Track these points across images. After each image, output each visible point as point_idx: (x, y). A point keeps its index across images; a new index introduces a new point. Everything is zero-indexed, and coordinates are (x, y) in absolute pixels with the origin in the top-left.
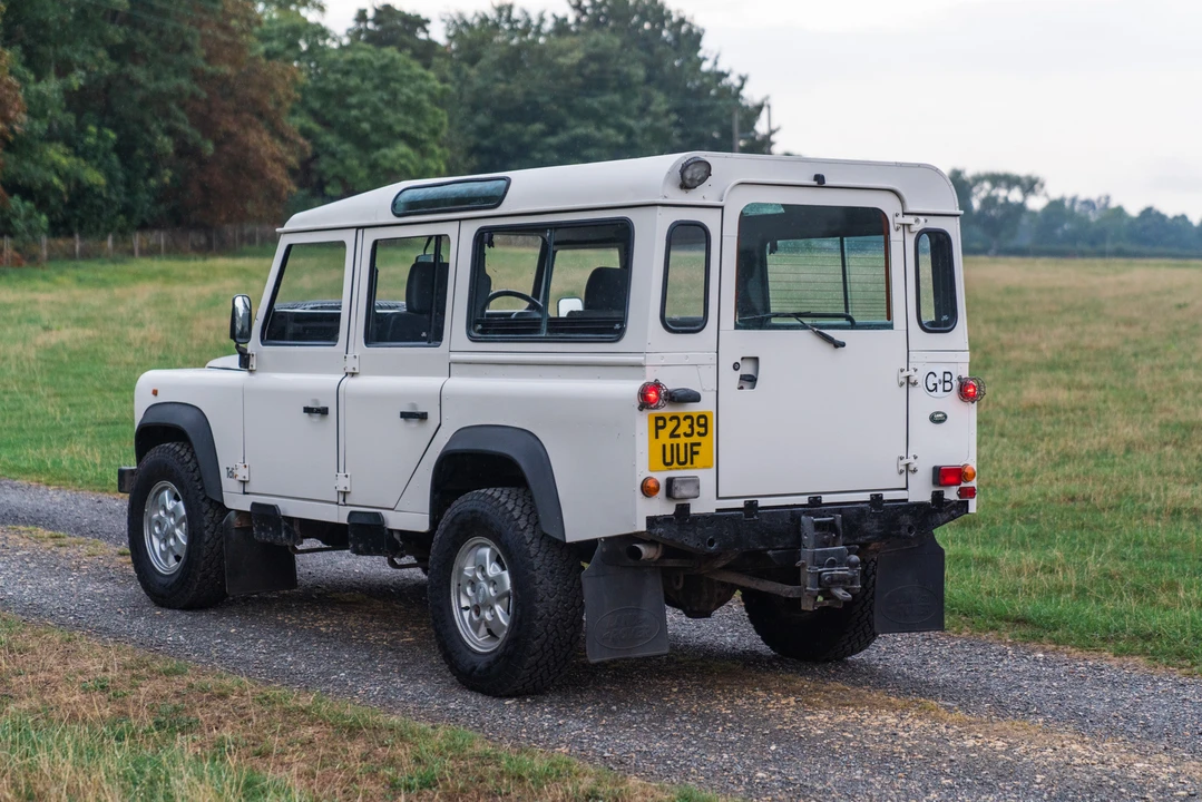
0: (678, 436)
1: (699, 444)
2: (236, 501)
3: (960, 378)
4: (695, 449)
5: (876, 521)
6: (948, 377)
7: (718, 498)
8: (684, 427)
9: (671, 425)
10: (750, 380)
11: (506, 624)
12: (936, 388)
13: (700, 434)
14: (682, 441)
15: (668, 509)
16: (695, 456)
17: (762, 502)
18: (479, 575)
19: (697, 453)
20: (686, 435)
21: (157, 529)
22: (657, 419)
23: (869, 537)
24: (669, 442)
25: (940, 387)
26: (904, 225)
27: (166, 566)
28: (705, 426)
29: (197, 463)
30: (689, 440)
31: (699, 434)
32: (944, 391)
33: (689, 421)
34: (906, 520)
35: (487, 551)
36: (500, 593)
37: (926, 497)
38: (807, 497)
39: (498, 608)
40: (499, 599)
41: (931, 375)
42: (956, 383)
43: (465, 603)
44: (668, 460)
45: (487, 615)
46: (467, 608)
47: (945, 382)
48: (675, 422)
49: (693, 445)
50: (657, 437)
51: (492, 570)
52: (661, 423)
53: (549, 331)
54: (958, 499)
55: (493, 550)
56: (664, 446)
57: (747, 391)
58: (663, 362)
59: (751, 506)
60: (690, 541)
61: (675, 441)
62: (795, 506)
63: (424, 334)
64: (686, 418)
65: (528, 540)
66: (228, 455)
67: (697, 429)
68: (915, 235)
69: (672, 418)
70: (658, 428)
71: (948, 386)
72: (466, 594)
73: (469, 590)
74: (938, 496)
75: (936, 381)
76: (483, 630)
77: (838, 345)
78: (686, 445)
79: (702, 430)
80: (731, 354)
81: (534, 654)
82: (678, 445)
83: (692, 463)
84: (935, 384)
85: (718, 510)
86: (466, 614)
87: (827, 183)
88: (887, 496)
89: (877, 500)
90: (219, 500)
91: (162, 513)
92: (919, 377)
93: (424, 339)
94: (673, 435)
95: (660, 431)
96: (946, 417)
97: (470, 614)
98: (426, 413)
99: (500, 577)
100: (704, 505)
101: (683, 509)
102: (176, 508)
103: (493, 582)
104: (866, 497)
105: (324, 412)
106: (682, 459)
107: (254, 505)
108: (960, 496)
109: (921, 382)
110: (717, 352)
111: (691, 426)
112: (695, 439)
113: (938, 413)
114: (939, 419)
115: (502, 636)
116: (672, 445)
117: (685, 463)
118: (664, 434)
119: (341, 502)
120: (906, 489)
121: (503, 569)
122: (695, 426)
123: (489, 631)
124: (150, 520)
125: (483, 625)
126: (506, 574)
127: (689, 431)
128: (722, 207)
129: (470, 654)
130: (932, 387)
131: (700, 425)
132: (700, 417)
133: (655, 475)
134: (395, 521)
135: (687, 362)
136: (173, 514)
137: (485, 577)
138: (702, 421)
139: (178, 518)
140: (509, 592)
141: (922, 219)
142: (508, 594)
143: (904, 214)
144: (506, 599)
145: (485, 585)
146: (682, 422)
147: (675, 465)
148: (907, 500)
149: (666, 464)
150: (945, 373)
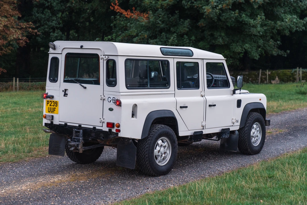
0: (51, 106)
1: (55, 108)
4: (55, 109)
5: (94, 134)
6: (114, 99)
7: (59, 121)
8: (53, 104)
9: (50, 103)
10: (66, 95)
12: (111, 102)
13: (56, 106)
14: (52, 107)
15: (49, 122)
17: (68, 124)
19: (55, 110)
22: (48, 101)
23: (93, 137)
25: (112, 101)
26: (103, 58)
28: (57, 104)
30: (54, 107)
32: (113, 102)
33: (54, 103)
34: (102, 135)
38: (78, 124)
41: (109, 98)
44: (49, 111)
47: (113, 100)
48: (51, 102)
49: (54, 108)
50: (47, 105)
52: (48, 102)
54: (115, 132)
56: (48, 107)
57: (66, 97)
58: (49, 89)
59: (66, 124)
60: (53, 130)
61: (51, 107)
62: (75, 126)
64: (53, 102)
67: (55, 105)
68: (106, 61)
69: (50, 101)
70: (48, 103)
74: (110, 130)
75: (111, 100)
77: (85, 88)
79: (56, 105)
80: (62, 88)
83: (54, 112)
85: (59, 124)
87: (84, 47)
88: (97, 128)
89: (94, 128)
94: (50, 105)
96: (113, 109)
101: (52, 122)
104: (92, 127)
106: (52, 111)
109: (106, 99)
110: (60, 87)
111: (54, 104)
112: (55, 107)
114: (111, 109)
117: (52, 112)
118: (49, 105)
120: (102, 127)
122: (55, 104)
127: (53, 105)
128: (62, 54)
130: (110, 101)
131: (56, 104)
133: (47, 114)
135: (53, 89)
138: (56, 103)
141: (107, 56)
143: (104, 55)
146: (52, 103)
147: (50, 112)
148: (102, 130)
149: (49, 112)
150: (113, 98)
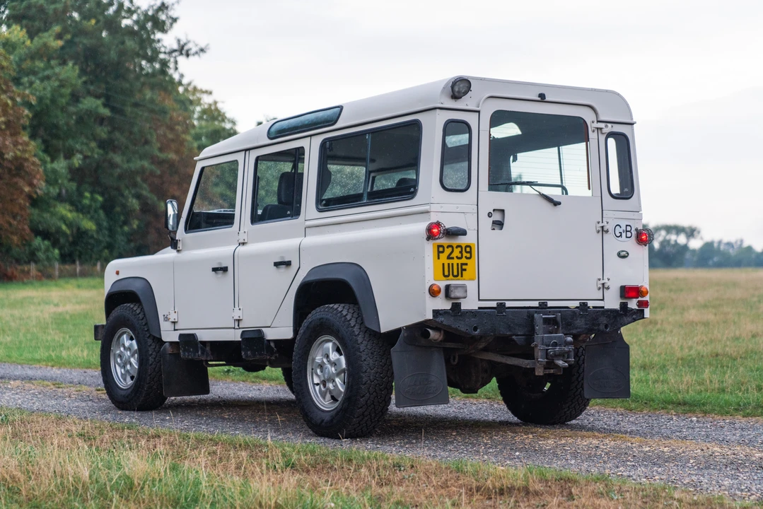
0: (453, 258)
1: (466, 264)
2: (169, 335)
3: (636, 230)
4: (464, 267)
5: (583, 320)
6: (629, 228)
7: (479, 300)
8: (457, 253)
9: (448, 251)
10: (499, 224)
11: (342, 390)
12: (621, 235)
14: (455, 261)
15: (447, 306)
16: (464, 272)
17: (508, 304)
18: (325, 360)
19: (465, 270)
20: (457, 257)
21: (119, 360)
22: (439, 246)
23: (579, 330)
24: (447, 262)
25: (624, 235)
26: (598, 128)
27: (124, 382)
28: (470, 252)
29: (144, 315)
30: (460, 261)
31: (466, 257)
32: (627, 237)
33: (459, 249)
34: (604, 320)
35: (330, 345)
36: (339, 370)
37: (617, 306)
38: (538, 302)
39: (338, 380)
40: (338, 375)
41: (618, 227)
42: (634, 233)
43: (316, 380)
44: (446, 273)
45: (331, 386)
46: (318, 384)
47: (627, 231)
48: (450, 249)
49: (462, 264)
50: (439, 258)
51: (334, 356)
52: (441, 249)
53: (368, 199)
54: (637, 308)
55: (334, 344)
56: (443, 264)
57: (497, 231)
58: (442, 210)
59: (501, 306)
60: (462, 326)
61: (451, 261)
62: (530, 308)
63: (289, 212)
64: (458, 247)
65: (357, 333)
66: (163, 307)
67: (465, 254)
68: (605, 135)
69: (448, 247)
70: (439, 252)
71: (629, 234)
72: (317, 374)
73: (318, 371)
74: (624, 306)
75: (621, 231)
76: (328, 396)
77: (556, 204)
78: (458, 264)
79: (468, 255)
80: (486, 207)
81: (361, 407)
82: (452, 264)
83: (462, 276)
84: (621, 233)
85: (479, 308)
86: (317, 388)
87: (547, 99)
88: (591, 304)
89: (584, 306)
90: (158, 336)
91: (122, 349)
92: (610, 227)
93: (289, 216)
94: (449, 258)
95: (441, 255)
96: (628, 254)
97: (320, 387)
98: (290, 261)
99: (338, 360)
100: (469, 304)
101: (456, 306)
102: (131, 345)
103: (334, 364)
104: (577, 304)
105: (225, 269)
106: (455, 273)
107: (181, 336)
108: (638, 306)
109: (611, 231)
110: (477, 205)
111: (461, 252)
112: (464, 260)
113: (623, 251)
114: (623, 255)
115: (340, 399)
116: (449, 264)
117: (457, 276)
118: (444, 256)
119: (237, 327)
120: (603, 300)
121: (341, 354)
122: (464, 252)
123: (333, 398)
124: (115, 355)
125: (328, 393)
126: (343, 359)
127: (460, 255)
128: (479, 112)
129: (320, 412)
130: (618, 235)
131: (467, 252)
132: (467, 246)
133: (438, 283)
134: (271, 335)
135: (458, 210)
136: (129, 349)
137: (329, 361)
138: (468, 249)
139: (132, 351)
140: (344, 369)
141: (609, 125)
142: (343, 371)
143: (598, 121)
144: (343, 374)
145: (329, 366)
146: (455, 249)
147: (451, 277)
148: (603, 307)
149: (445, 276)
150: (627, 226)
